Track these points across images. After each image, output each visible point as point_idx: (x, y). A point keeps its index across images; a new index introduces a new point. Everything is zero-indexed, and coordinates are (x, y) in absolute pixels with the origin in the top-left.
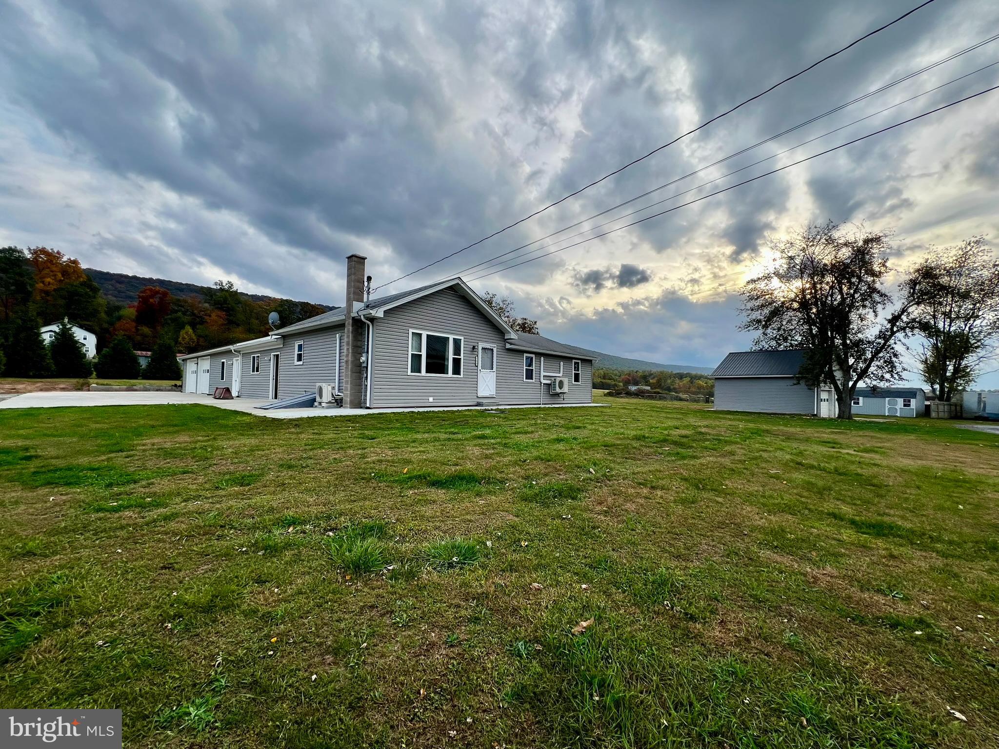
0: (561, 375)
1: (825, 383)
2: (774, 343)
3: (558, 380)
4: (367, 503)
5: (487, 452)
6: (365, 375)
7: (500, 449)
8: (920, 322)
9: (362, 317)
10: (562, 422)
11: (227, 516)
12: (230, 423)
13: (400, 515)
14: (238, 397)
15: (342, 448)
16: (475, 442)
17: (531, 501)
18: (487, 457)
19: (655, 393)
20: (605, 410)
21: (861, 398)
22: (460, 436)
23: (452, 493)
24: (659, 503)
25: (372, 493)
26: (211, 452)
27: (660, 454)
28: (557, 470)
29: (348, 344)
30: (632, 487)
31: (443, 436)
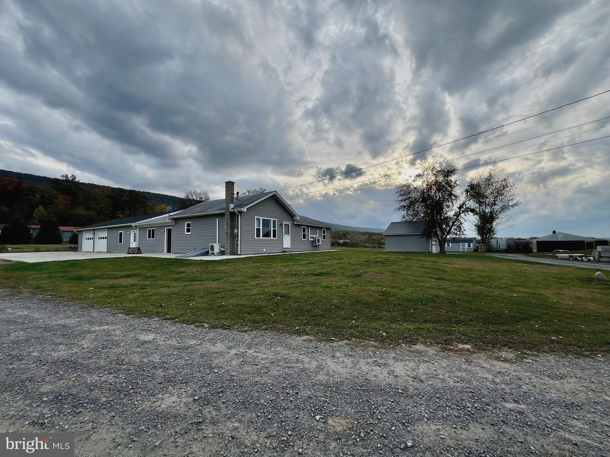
0: (318, 236)
1: (434, 237)
2: (411, 218)
3: (317, 239)
6: (237, 239)
8: (470, 209)
9: (236, 211)
19: (353, 244)
21: (450, 244)
29: (227, 224)
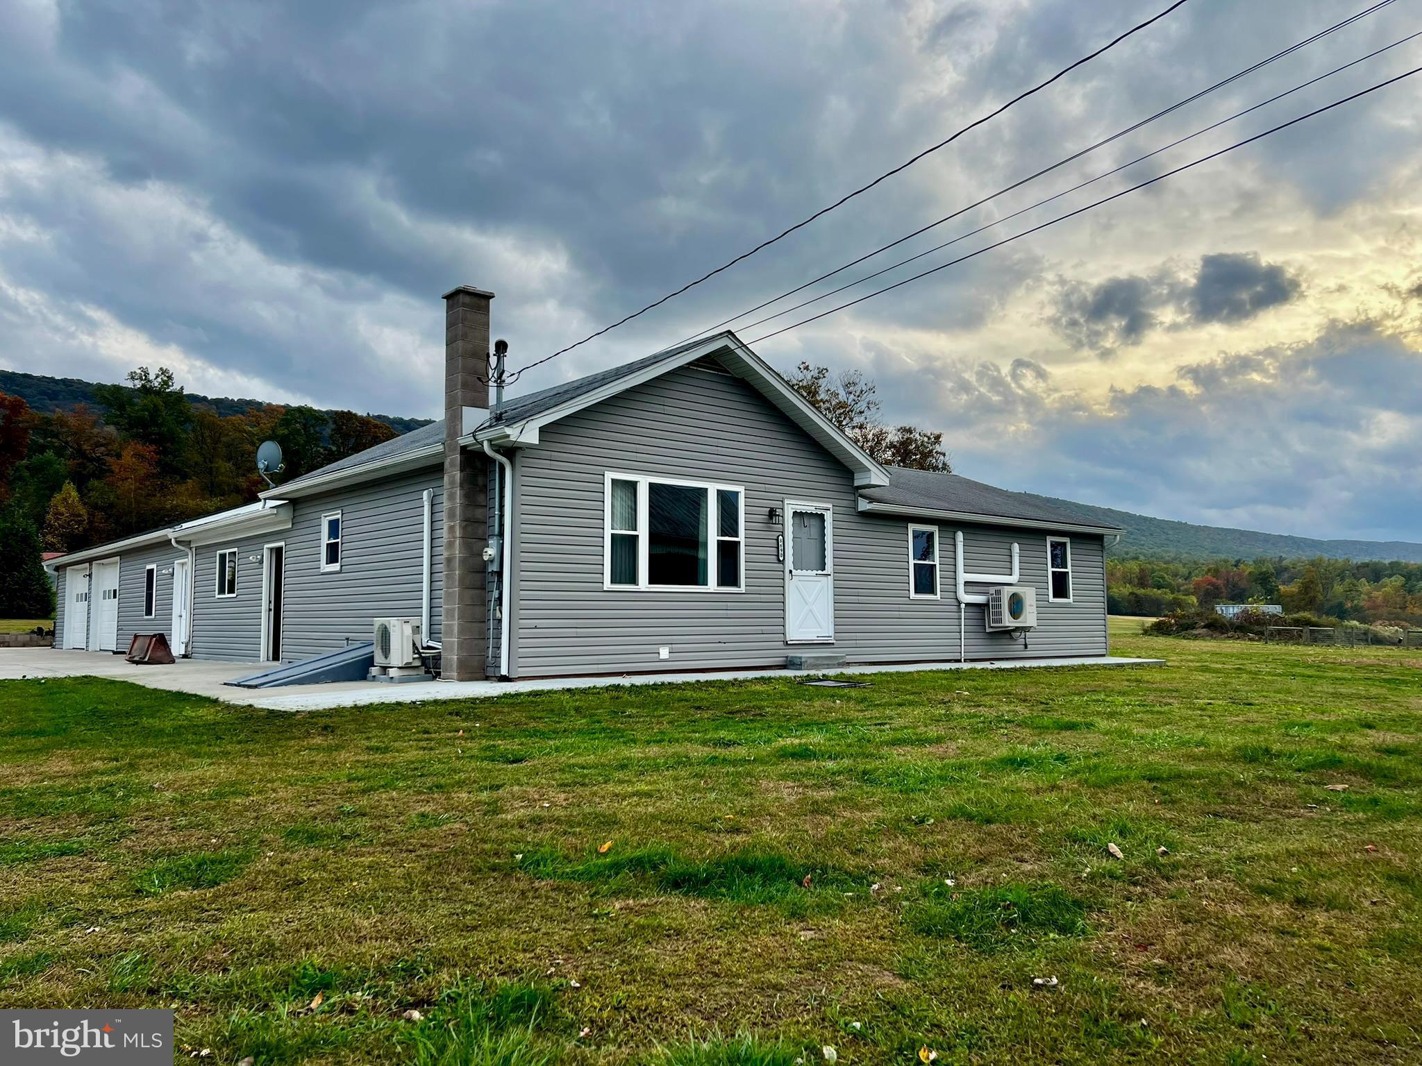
0: (1014, 578)
3: (1007, 592)
4: (506, 933)
5: (818, 795)
6: (496, 594)
7: (850, 786)
9: (486, 444)
10: (1023, 711)
11: (165, 965)
12: (168, 725)
13: (590, 967)
14: (185, 656)
15: (439, 787)
16: (783, 767)
17: (941, 935)
18: (817, 809)
19: (1297, 622)
20: (1147, 676)
22: (742, 751)
23: (725, 908)
24: (1321, 948)
25: (518, 908)
26: (122, 799)
27: (1320, 802)
28: (1012, 847)
29: (451, 516)
30: (1237, 901)
31: (698, 752)
